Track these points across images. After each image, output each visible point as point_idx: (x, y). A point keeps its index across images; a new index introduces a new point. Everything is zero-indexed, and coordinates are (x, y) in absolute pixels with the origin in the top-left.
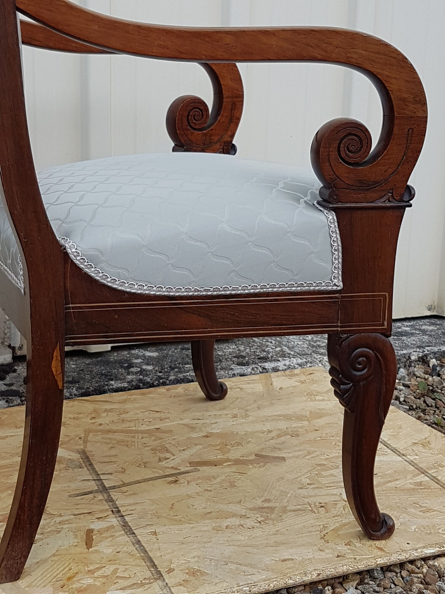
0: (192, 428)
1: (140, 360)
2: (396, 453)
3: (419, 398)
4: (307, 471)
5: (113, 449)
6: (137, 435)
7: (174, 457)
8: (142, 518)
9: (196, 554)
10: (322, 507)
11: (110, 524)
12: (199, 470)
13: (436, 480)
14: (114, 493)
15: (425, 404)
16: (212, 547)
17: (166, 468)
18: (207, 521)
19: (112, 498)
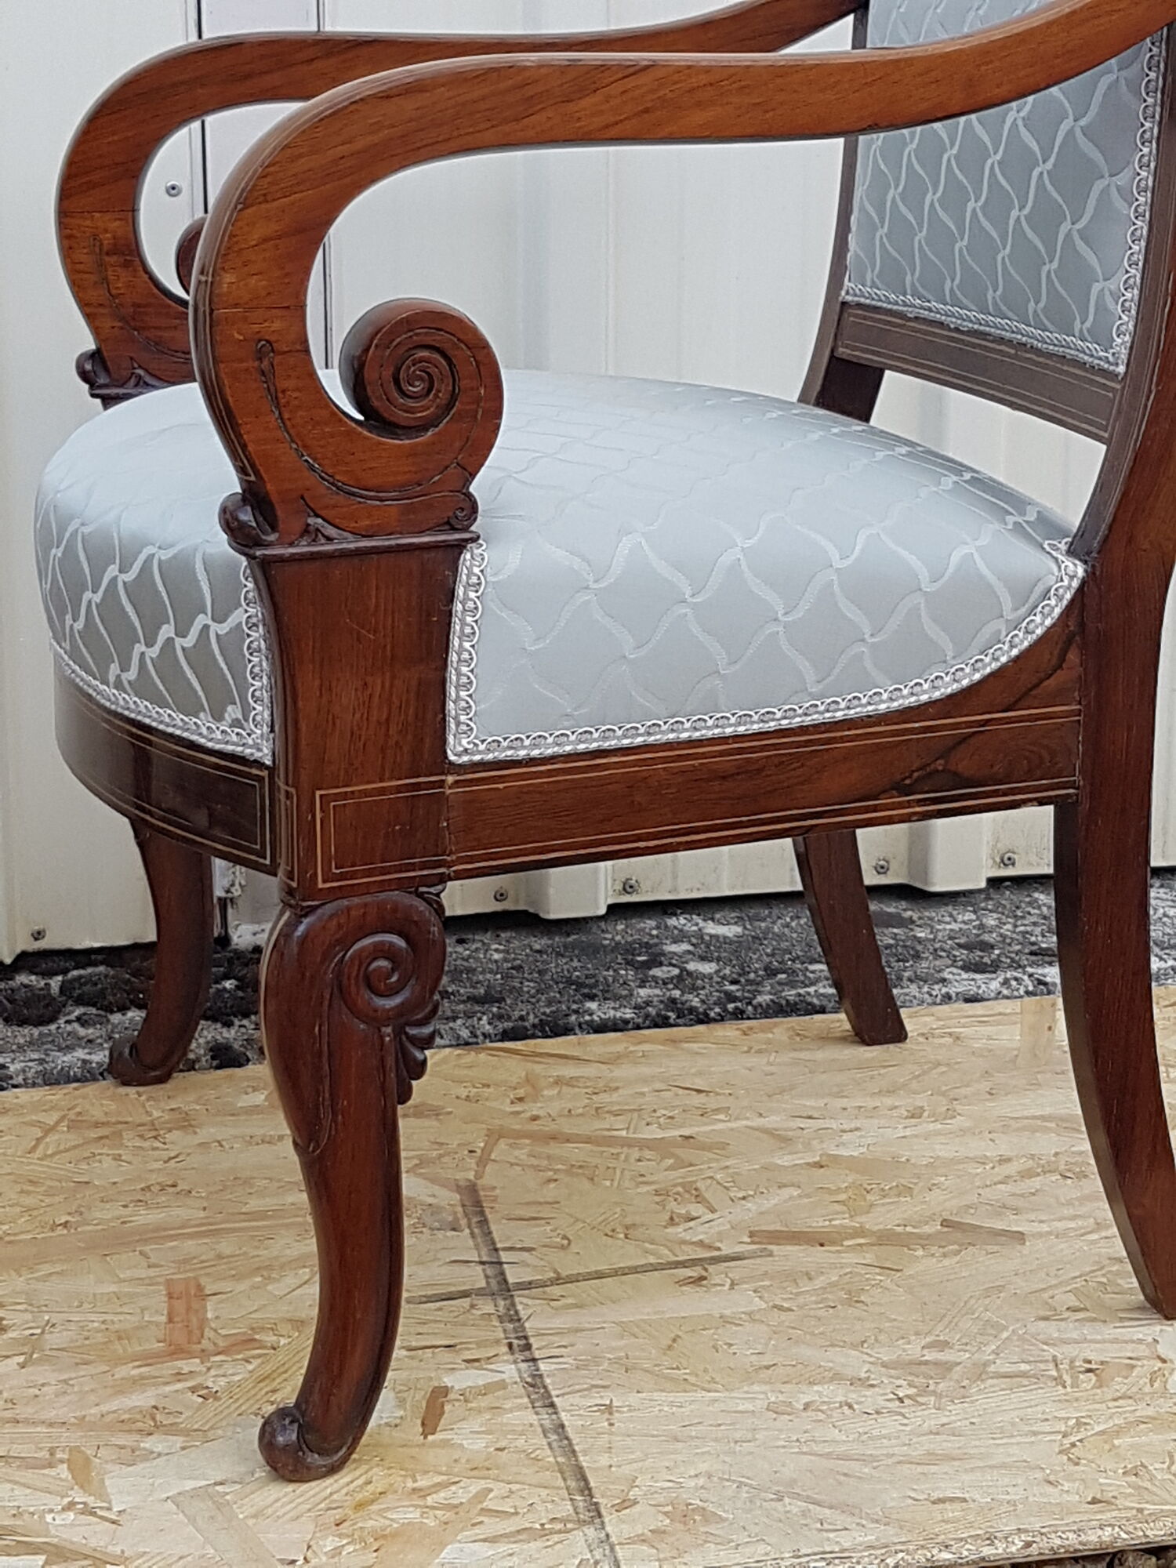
0: (782, 1139)
1: (686, 946)
4: (1077, 1274)
5: (552, 1185)
6: (625, 1149)
7: (711, 1216)
8: (586, 1367)
9: (703, 1467)
10: (1089, 1371)
11: (498, 1377)
12: (771, 1255)
14: (525, 1300)
16: (751, 1454)
17: (684, 1242)
18: (756, 1388)
19: (517, 1312)
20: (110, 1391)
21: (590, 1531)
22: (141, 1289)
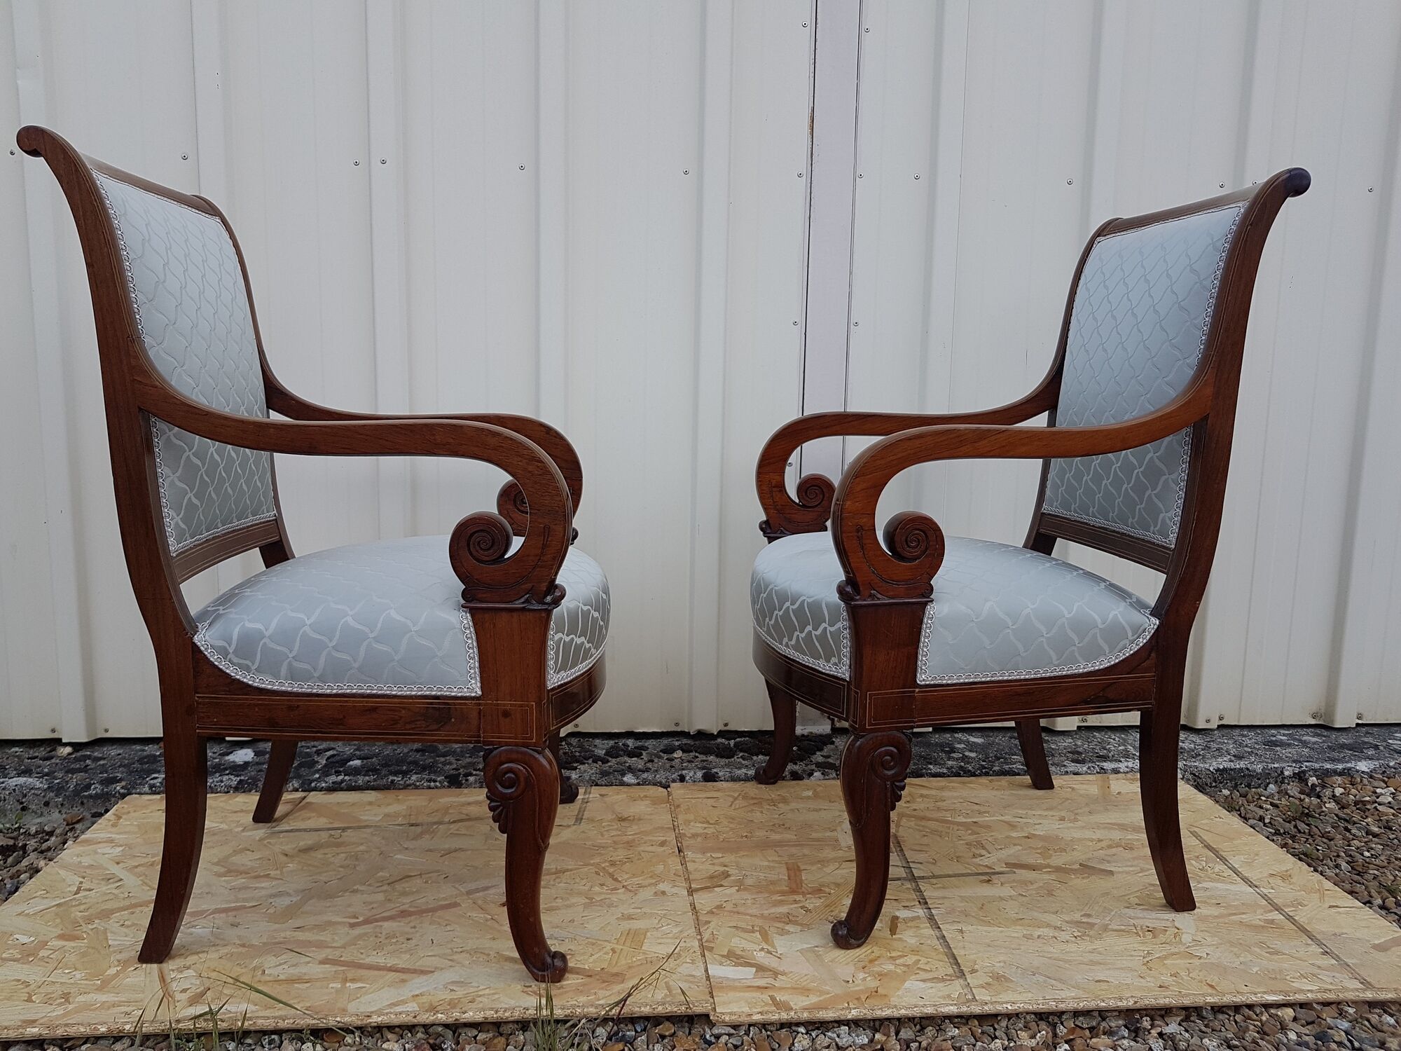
0: (1012, 826)
1: (963, 746)
2: (1247, 883)
3: (1289, 822)
4: (1139, 889)
5: (926, 838)
6: (952, 826)
7: (989, 855)
8: (950, 913)
9: (1002, 958)
10: (1149, 931)
11: (916, 914)
12: (1015, 873)
13: (1292, 921)
14: (922, 884)
15: (1296, 830)
16: (1019, 955)
17: (980, 865)
18: (1018, 927)
19: (920, 888)
20: (771, 905)
21: (961, 981)
22: (776, 865)
